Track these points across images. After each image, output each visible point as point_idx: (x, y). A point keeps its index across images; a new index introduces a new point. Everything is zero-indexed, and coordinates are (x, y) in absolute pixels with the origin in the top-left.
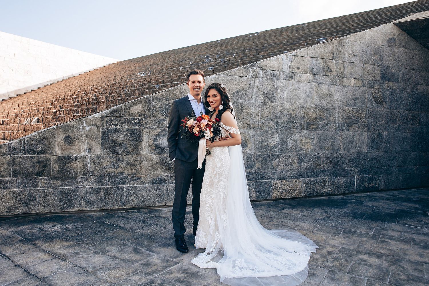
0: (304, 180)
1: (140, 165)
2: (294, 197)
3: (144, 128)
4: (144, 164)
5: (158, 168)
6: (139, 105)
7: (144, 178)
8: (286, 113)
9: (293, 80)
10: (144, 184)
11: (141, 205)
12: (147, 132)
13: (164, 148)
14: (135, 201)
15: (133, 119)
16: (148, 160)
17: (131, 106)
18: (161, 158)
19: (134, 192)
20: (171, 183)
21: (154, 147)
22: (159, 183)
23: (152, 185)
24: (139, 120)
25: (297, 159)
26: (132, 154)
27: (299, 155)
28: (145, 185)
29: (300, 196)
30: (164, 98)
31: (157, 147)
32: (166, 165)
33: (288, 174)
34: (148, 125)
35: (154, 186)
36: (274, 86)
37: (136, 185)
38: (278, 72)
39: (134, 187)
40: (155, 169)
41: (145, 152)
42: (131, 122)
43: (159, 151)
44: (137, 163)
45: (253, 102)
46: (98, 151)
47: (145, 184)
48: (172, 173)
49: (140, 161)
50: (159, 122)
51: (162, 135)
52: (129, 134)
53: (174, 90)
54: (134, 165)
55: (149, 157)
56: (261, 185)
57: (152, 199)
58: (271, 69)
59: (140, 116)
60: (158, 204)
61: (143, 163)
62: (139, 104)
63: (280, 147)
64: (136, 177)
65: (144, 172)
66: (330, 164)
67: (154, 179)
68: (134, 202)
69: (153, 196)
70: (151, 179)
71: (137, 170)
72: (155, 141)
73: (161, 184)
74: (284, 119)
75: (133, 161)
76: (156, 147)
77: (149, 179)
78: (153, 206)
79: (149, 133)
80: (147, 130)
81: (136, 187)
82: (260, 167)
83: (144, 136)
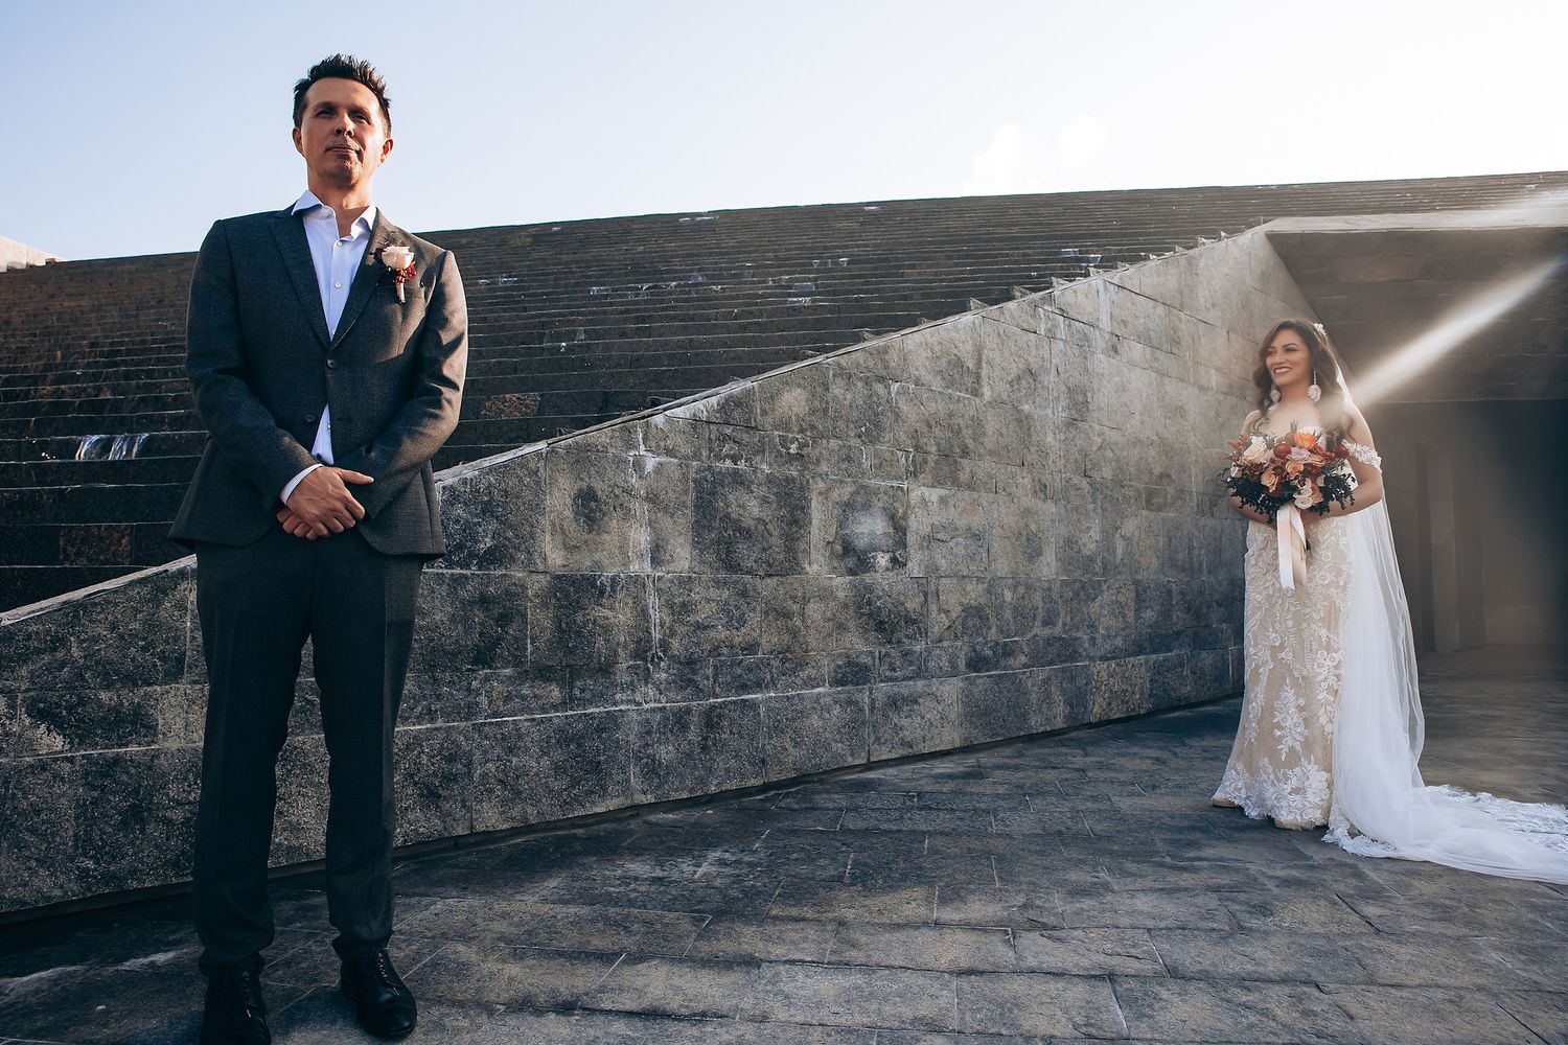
0: (1147, 661)
1: (802, 615)
2: (1132, 714)
3: (813, 477)
4: (814, 610)
5: (851, 624)
6: (799, 391)
7: (814, 664)
8: (1109, 454)
9: (1118, 357)
10: (814, 687)
11: (808, 767)
12: (820, 493)
13: (865, 552)
14: (794, 754)
15: (784, 441)
16: (825, 594)
17: (779, 392)
18: (856, 587)
19: (787, 719)
20: (881, 681)
21: (838, 548)
22: (852, 682)
23: (833, 690)
24: (800, 447)
25: (1133, 595)
26: (782, 574)
27: (1137, 583)
28: (817, 690)
29: (1142, 711)
30: (862, 375)
31: (848, 549)
32: (871, 615)
33: (1119, 642)
34: (824, 468)
35: (839, 692)
36: (1086, 370)
37: (794, 693)
38: (1092, 329)
39: (788, 698)
40: (841, 627)
41: (815, 567)
42: (778, 451)
43: (851, 562)
44: (795, 607)
45: (1049, 412)
46: (683, 556)
47: (817, 687)
48: (883, 644)
49: (804, 598)
50: (848, 459)
51: (859, 506)
52: (774, 494)
53: (885, 350)
54: (787, 615)
55: (827, 583)
56: (1072, 677)
57: (836, 741)
58: (1079, 318)
59: (802, 431)
60: (850, 761)
61: (811, 606)
62: (799, 386)
63: (1104, 558)
64: (792, 659)
65: (813, 641)
66: (1188, 612)
67: (840, 667)
68: (791, 758)
69: (839, 732)
70: (832, 666)
71: (794, 633)
72: (841, 526)
73: (857, 684)
74: (1107, 473)
75: (785, 600)
76: (844, 548)
77: (827, 667)
78: (839, 769)
79: (825, 494)
80: (821, 485)
81: (794, 696)
82: (1069, 618)
83: (814, 503)
